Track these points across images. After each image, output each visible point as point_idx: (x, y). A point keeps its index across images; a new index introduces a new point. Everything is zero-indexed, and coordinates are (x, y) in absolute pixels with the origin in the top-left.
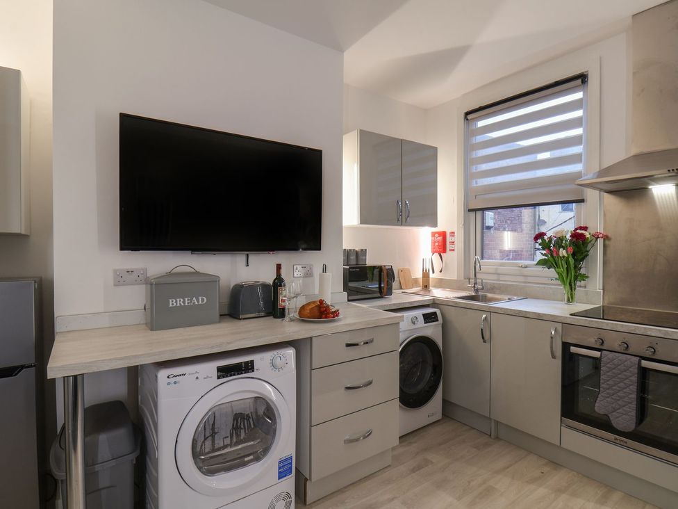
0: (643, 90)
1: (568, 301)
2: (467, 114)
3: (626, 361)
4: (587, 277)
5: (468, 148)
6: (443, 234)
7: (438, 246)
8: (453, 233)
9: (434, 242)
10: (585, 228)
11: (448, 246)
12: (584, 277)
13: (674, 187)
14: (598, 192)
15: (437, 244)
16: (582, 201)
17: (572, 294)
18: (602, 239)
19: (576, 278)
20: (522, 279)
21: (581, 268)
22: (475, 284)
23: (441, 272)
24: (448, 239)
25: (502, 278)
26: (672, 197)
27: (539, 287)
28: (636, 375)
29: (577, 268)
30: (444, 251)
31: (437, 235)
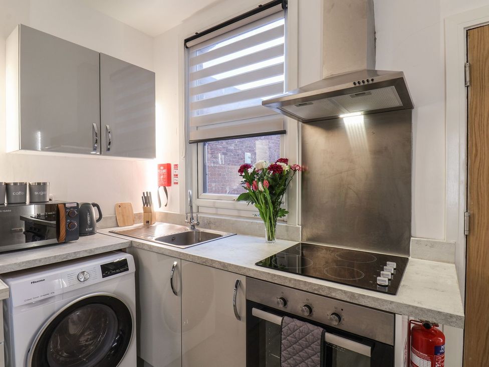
0: (333, 6)
1: (269, 239)
2: (187, 41)
3: (308, 334)
4: (287, 212)
5: (188, 78)
6: (168, 167)
7: (164, 179)
8: (176, 165)
9: (160, 175)
10: (285, 161)
11: (173, 179)
12: (284, 212)
13: (363, 117)
14: (296, 121)
15: (162, 177)
16: (283, 132)
17: (272, 231)
18: (300, 172)
19: (276, 214)
20: (235, 213)
21: (280, 203)
22: (192, 218)
23: (166, 206)
24: (173, 172)
25: (220, 212)
26: (361, 127)
27: (247, 222)
28: (319, 354)
29: (276, 203)
30: (169, 184)
31: (162, 168)
